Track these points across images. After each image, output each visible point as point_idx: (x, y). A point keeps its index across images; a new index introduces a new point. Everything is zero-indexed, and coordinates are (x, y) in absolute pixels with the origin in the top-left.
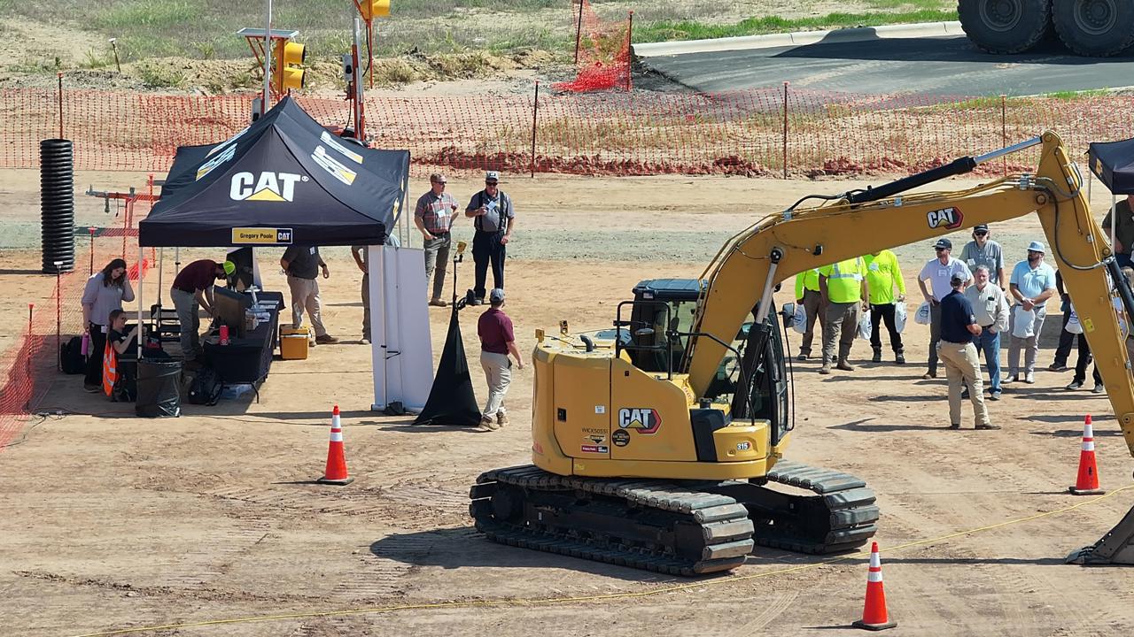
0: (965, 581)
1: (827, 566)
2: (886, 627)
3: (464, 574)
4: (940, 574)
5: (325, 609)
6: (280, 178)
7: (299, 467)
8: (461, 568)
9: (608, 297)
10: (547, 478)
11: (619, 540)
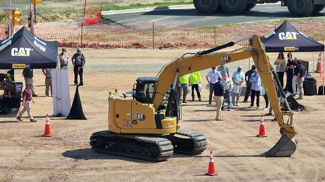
0: (234, 162)
1: (194, 158)
2: (215, 175)
3: (91, 161)
4: (226, 160)
5: (54, 172)
6: (25, 49)
7: (36, 132)
8: (89, 160)
9: (112, 83)
10: (113, 134)
11: (134, 151)
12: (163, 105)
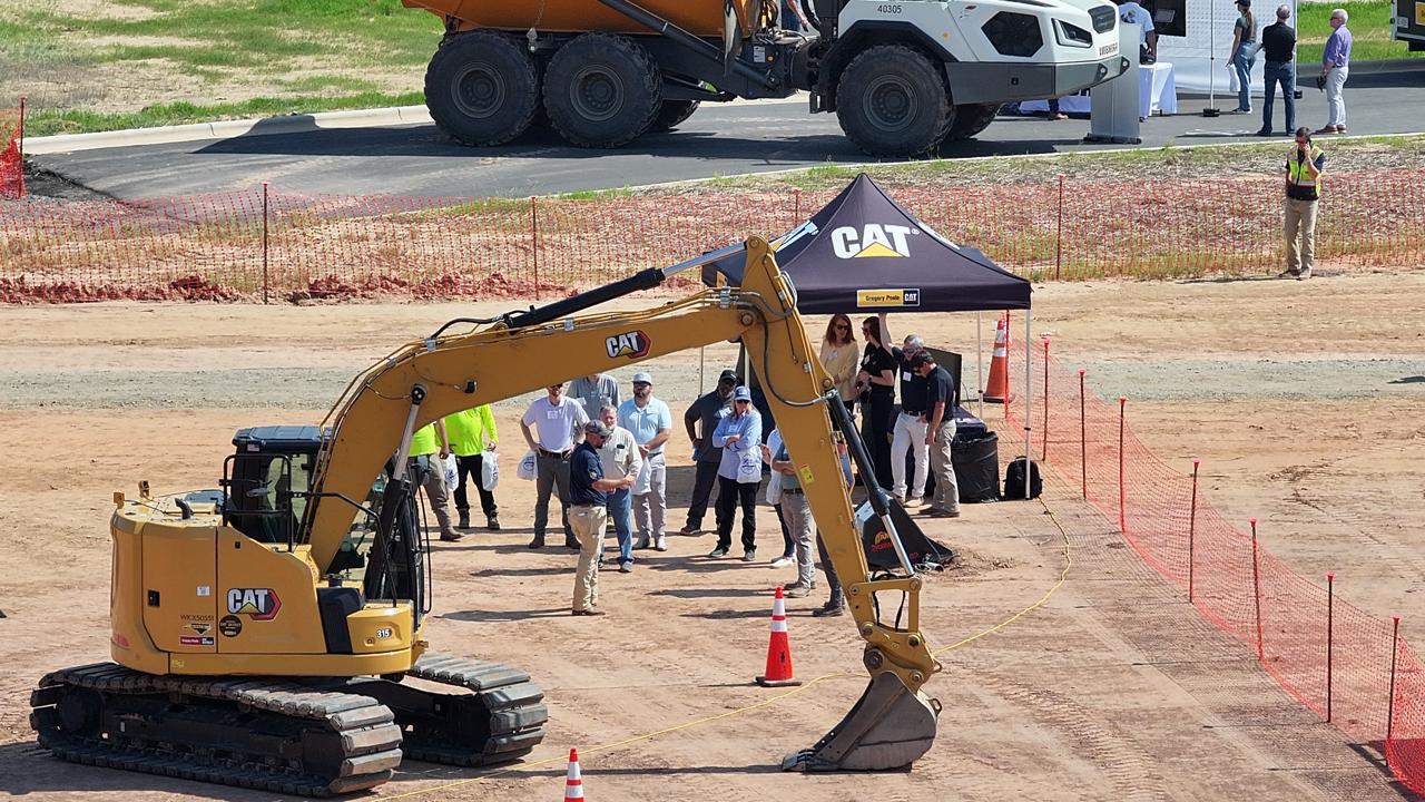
1: (489, 781)
3: (38, 800)
4: (632, 788)
8: (32, 794)
9: (100, 454)
10: (132, 679)
11: (227, 754)
12: (354, 551)
